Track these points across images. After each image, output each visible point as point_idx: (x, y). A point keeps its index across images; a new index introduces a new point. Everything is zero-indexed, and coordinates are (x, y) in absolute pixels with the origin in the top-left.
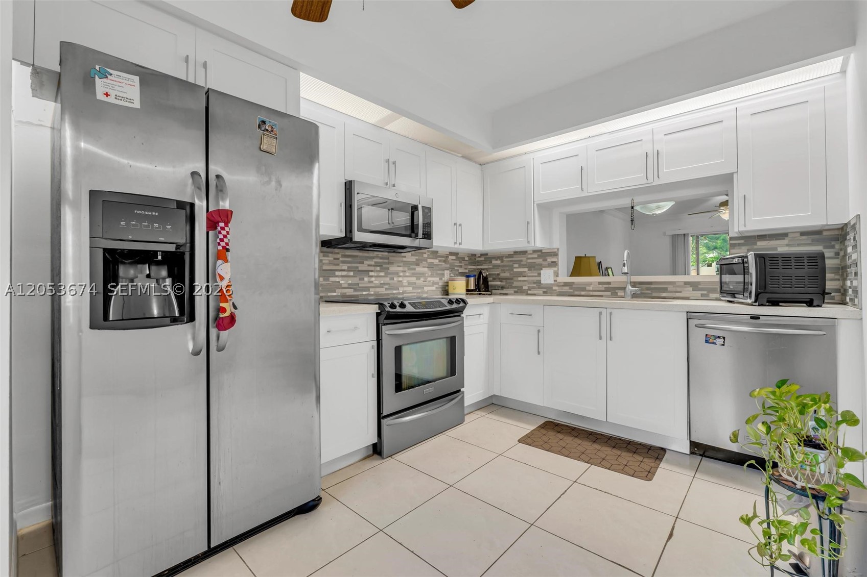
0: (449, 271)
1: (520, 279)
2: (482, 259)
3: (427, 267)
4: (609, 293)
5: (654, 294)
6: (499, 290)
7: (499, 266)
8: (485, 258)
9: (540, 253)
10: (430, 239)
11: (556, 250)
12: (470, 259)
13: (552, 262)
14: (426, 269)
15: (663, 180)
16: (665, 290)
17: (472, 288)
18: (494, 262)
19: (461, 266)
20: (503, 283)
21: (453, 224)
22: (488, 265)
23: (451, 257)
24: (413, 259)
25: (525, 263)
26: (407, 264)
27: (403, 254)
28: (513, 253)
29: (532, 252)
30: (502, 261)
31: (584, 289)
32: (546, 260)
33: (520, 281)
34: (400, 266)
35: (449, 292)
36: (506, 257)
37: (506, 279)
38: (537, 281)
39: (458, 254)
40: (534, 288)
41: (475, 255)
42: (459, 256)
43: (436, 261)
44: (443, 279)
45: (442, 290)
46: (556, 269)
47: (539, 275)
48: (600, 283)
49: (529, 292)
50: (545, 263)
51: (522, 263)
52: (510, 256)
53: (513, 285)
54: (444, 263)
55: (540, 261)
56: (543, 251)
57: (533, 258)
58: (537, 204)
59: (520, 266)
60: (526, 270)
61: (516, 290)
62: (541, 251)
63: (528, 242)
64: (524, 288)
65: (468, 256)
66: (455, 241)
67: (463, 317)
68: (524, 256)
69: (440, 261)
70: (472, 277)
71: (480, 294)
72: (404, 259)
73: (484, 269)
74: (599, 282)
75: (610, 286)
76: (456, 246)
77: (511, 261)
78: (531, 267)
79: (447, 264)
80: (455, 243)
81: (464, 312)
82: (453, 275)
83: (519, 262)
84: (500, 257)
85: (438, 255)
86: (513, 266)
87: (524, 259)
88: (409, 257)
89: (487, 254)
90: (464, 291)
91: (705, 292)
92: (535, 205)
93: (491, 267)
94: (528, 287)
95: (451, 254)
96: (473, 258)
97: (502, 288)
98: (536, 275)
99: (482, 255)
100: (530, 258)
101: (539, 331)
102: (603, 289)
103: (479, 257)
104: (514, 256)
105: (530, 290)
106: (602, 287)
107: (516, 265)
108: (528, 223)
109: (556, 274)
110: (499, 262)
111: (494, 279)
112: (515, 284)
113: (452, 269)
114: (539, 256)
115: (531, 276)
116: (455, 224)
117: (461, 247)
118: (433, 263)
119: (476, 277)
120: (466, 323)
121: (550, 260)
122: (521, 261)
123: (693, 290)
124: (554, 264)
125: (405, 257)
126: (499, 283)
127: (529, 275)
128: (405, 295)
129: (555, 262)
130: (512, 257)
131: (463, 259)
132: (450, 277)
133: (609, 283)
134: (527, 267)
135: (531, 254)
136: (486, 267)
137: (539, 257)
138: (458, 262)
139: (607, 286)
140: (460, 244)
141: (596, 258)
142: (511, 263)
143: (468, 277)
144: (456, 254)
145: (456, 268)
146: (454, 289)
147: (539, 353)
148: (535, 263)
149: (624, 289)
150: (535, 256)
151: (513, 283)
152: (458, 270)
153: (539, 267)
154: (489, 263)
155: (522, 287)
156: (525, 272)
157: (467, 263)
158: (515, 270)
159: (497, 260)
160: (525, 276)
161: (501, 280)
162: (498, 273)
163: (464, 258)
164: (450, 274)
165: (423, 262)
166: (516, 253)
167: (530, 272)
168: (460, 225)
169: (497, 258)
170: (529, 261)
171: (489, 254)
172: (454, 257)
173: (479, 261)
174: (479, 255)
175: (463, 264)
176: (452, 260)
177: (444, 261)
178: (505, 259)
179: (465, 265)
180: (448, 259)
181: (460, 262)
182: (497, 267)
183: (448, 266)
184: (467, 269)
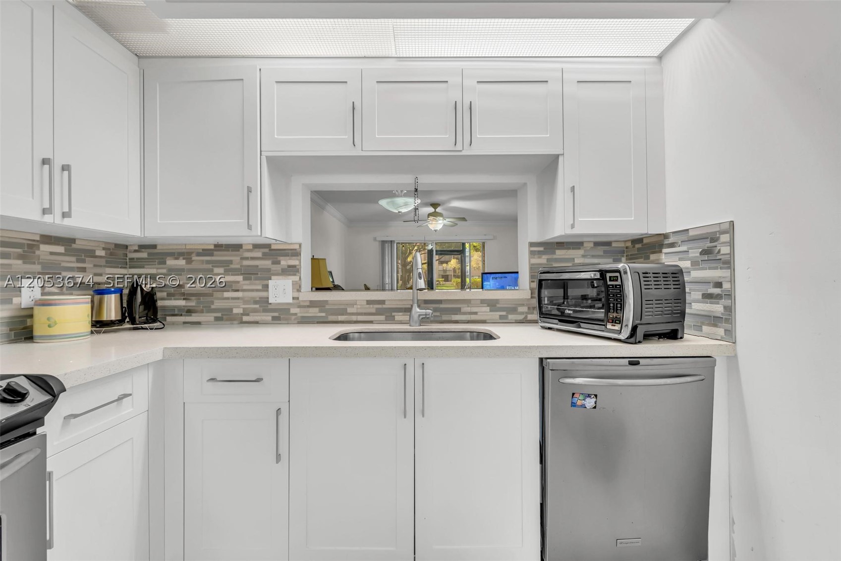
1: (226, 295)
2: (144, 255)
4: (382, 318)
5: (445, 318)
6: (181, 315)
7: (182, 270)
8: (149, 254)
9: (266, 250)
11: (297, 247)
12: (111, 254)
13: (289, 266)
16: (457, 311)
17: (113, 318)
18: (171, 262)
19: (83, 270)
20: (192, 303)
21: (37, 162)
22: (157, 269)
23: (45, 248)
25: (238, 266)
28: (212, 247)
29: (251, 247)
30: (189, 261)
31: (344, 312)
32: (278, 263)
33: (228, 298)
35: (36, 333)
36: (199, 254)
37: (198, 295)
38: (260, 298)
39: (73, 241)
40: (255, 311)
41: (126, 247)
42: (74, 246)
44: (15, 300)
45: (11, 330)
46: (296, 278)
47: (266, 288)
48: (369, 302)
49: (245, 318)
50: (277, 268)
51: (232, 266)
52: (206, 252)
53: (213, 307)
54: (20, 262)
55: (267, 263)
56: (273, 247)
57: (253, 258)
58: (266, 158)
59: (228, 272)
60: (240, 278)
61: (219, 315)
62: (268, 246)
63: (249, 227)
64: (235, 311)
65: (104, 249)
66: (49, 207)
67: (44, 437)
68: (237, 253)
69: (2, 256)
70: (114, 292)
71: (135, 329)
74: (367, 301)
75: (384, 306)
76: (48, 219)
77: (208, 262)
78: (250, 273)
79: (34, 263)
80: (45, 211)
83: (226, 264)
84: (186, 254)
86: (212, 271)
87: (236, 259)
89: (154, 247)
90: (87, 327)
91: (504, 313)
92: (263, 158)
93: (164, 271)
94: (244, 309)
95: (48, 239)
96: (121, 252)
97: (189, 312)
98: (260, 287)
99: (142, 247)
100: (247, 258)
101: (279, 412)
102: (374, 311)
103: (135, 251)
104: (215, 253)
105: (248, 315)
106: (372, 309)
107: (216, 270)
108: (249, 190)
109: (297, 287)
110: (181, 262)
111: (170, 296)
112: (217, 304)
113: (50, 272)
114: (264, 254)
115: (250, 290)
116: (45, 162)
117: (67, 222)
119: (126, 292)
121: (285, 262)
122: (231, 262)
123: (491, 311)
124: (293, 270)
126: (182, 303)
127: (245, 287)
129: (294, 266)
130: (212, 255)
131: (91, 254)
132: (43, 294)
133: (382, 302)
134: (242, 274)
135: (248, 250)
136: (153, 271)
137: (265, 256)
138: (74, 259)
139: (380, 306)
140: (65, 215)
141: (327, 260)
142: (210, 266)
143: (101, 293)
144: (67, 242)
145: (64, 274)
146: (49, 326)
148: (257, 266)
149: (409, 310)
150: (258, 254)
151: (212, 303)
153: (267, 275)
154: (160, 263)
155: (231, 310)
156: (238, 282)
157: (102, 262)
159: (177, 259)
160: (237, 291)
161: (186, 297)
163: (94, 251)
164: (42, 289)
166: (219, 247)
167: (247, 282)
168: (65, 168)
169: (176, 255)
170: (246, 263)
171: (158, 247)
172: (60, 249)
173: (133, 259)
174: (137, 248)
175: (91, 266)
176: (52, 253)
177: (20, 257)
178: (195, 258)
179: (95, 266)
180: (37, 252)
181: (78, 261)
182: (179, 271)
183: (37, 268)
184: (101, 275)
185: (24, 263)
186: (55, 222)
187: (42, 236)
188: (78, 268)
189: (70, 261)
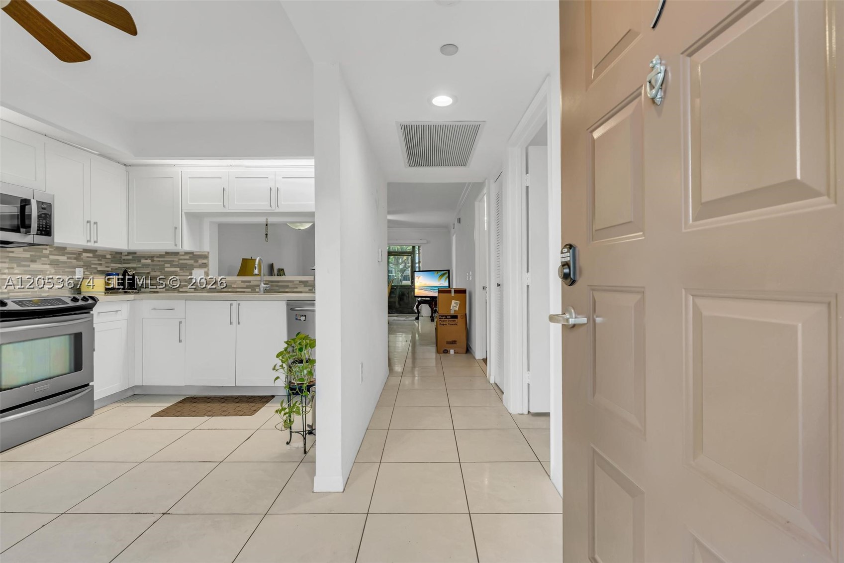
0: (82, 269)
2: (130, 257)
3: (49, 264)
4: (250, 290)
5: (281, 290)
7: (149, 265)
8: (133, 257)
9: (191, 255)
10: (50, 235)
11: (207, 254)
12: (114, 257)
13: (203, 263)
14: (48, 267)
15: (281, 209)
16: (287, 287)
18: (143, 261)
19: (101, 264)
21: (85, 222)
23: (85, 255)
24: (27, 255)
25: (177, 263)
26: (18, 261)
27: (8, 249)
28: (164, 254)
29: (183, 254)
30: (153, 261)
32: (198, 262)
34: (5, 262)
35: (82, 290)
36: (157, 257)
39: (96, 251)
41: (121, 253)
42: (97, 253)
43: (63, 258)
46: (206, 269)
47: (191, 274)
48: (243, 282)
49: (181, 290)
50: (196, 264)
51: (174, 263)
52: (161, 256)
54: (75, 261)
55: (191, 262)
56: (195, 254)
57: (185, 259)
58: (185, 213)
59: (172, 266)
60: (178, 269)
62: (192, 253)
63: (176, 245)
65: (110, 254)
66: (89, 239)
67: (93, 314)
68: (176, 256)
69: (68, 258)
70: (115, 275)
71: (125, 292)
72: (11, 255)
73: (129, 268)
74: (242, 281)
75: (251, 284)
76: (89, 244)
77: (162, 261)
78: (183, 267)
79: (80, 261)
80: (88, 241)
81: (94, 309)
82: (89, 274)
83: (171, 262)
84: (152, 257)
85: (66, 251)
86: (164, 265)
87: (177, 259)
88: (18, 252)
89: (135, 253)
90: (103, 290)
91: (311, 288)
92: (183, 213)
93: (140, 265)
95: (85, 251)
96: (118, 256)
98: (188, 274)
99: (129, 253)
100: (182, 259)
101: (180, 323)
102: (245, 286)
103: (126, 255)
104: (166, 256)
105: (182, 288)
106: (244, 285)
107: (167, 265)
108: (176, 228)
109: (207, 274)
110: (149, 261)
113: (87, 266)
114: (190, 257)
115: (183, 275)
116: (88, 222)
117: (96, 245)
118: (59, 260)
119: (121, 276)
120: (96, 320)
121: (201, 261)
122: (173, 261)
124: (205, 265)
125: (13, 252)
127: (181, 274)
128: (11, 294)
129: (205, 263)
130: (164, 258)
131: (104, 257)
132: (84, 275)
133: (249, 282)
134: (179, 267)
135: (183, 255)
136: (135, 266)
137: (191, 259)
138: (96, 259)
139: (248, 284)
140: (95, 242)
142: (163, 263)
143: (109, 275)
144: (93, 251)
145: (93, 266)
147: (180, 341)
148: (187, 263)
149: (259, 286)
150: (187, 257)
152: (97, 268)
153: (190, 268)
154: (138, 262)
156: (177, 271)
157: (109, 261)
158: (166, 269)
159: (147, 259)
162: (148, 272)
163: (105, 256)
164: (84, 272)
165: (43, 259)
166: (167, 253)
167: (182, 271)
168: (96, 223)
169: (146, 258)
170: (181, 262)
171: (137, 254)
172: (91, 255)
173: (124, 259)
174: (126, 254)
175: (104, 263)
176: (88, 257)
177: (75, 259)
178: (155, 259)
179: (106, 263)
180: (82, 257)
181: (99, 260)
182: (147, 266)
183: (82, 263)
184: (108, 267)
185: (77, 261)
186: (91, 245)
187: (84, 249)
188: (98, 263)
189: (95, 261)
